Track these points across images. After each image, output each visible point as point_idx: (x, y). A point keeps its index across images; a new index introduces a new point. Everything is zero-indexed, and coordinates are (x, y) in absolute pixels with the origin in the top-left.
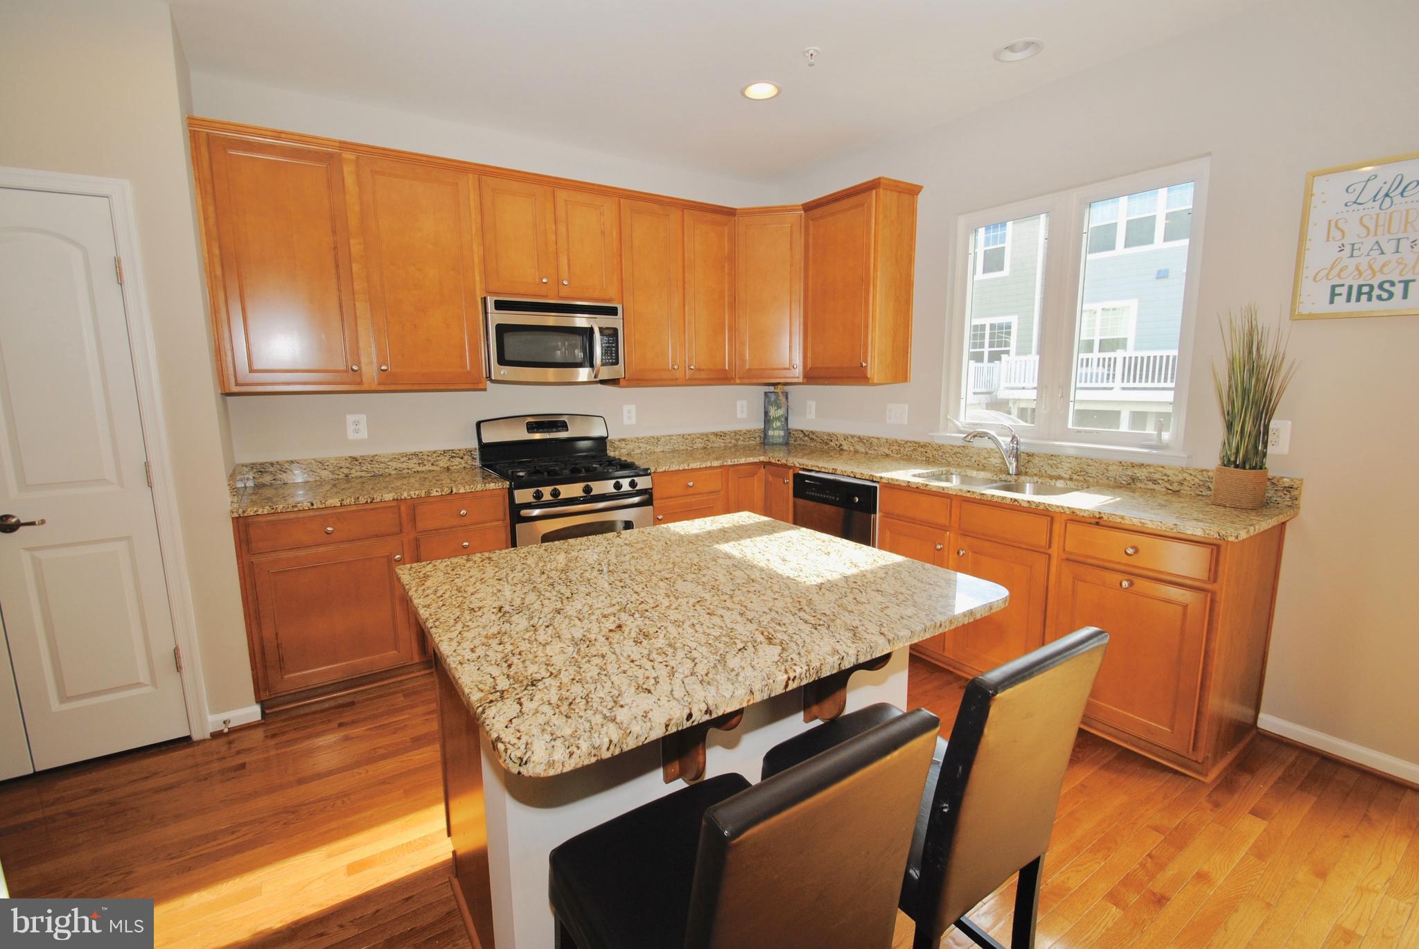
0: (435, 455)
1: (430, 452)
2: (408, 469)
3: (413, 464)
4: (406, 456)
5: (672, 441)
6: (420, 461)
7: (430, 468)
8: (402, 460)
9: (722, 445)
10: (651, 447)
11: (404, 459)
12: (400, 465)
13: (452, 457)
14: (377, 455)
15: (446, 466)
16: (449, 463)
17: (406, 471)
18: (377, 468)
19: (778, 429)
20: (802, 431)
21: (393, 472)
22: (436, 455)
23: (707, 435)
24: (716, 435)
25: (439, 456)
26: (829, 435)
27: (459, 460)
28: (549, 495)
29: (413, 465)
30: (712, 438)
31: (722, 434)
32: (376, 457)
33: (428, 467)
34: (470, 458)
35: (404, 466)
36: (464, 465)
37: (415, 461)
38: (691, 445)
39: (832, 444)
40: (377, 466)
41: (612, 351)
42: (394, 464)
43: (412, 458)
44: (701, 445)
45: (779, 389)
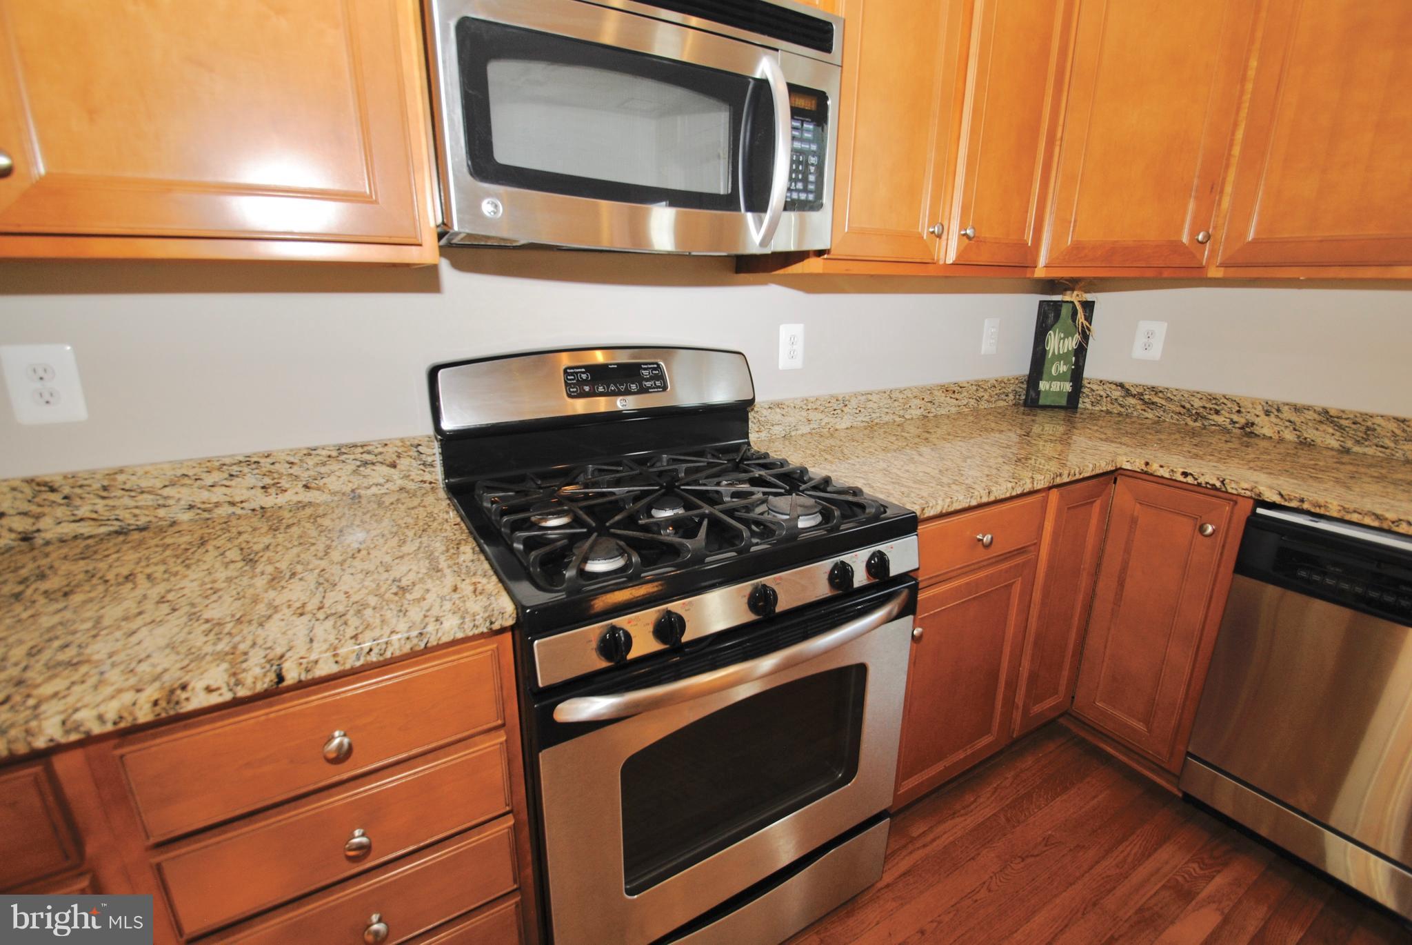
0: (311, 462)
1: (295, 452)
2: (232, 504)
3: (246, 489)
4: (220, 469)
5: (870, 405)
6: (267, 481)
7: (301, 497)
8: (209, 480)
9: (954, 410)
10: (833, 421)
11: (216, 477)
12: (205, 495)
13: (365, 463)
14: (121, 471)
15: (348, 489)
16: (356, 481)
17: (225, 510)
18: (126, 510)
19: (1060, 378)
20: (1121, 385)
21: (186, 517)
22: (316, 460)
23: (930, 391)
24: (946, 390)
25: (324, 464)
26: (1212, 398)
27: (385, 470)
28: (651, 637)
29: (246, 494)
30: (940, 396)
31: (957, 389)
32: (121, 478)
33: (294, 494)
34: (415, 463)
35: (218, 495)
36: (400, 482)
37: (250, 480)
38: (901, 413)
39: (1219, 419)
40: (127, 501)
41: (807, 165)
42: (186, 494)
43: (241, 474)
44: (919, 412)
45: (1073, 297)
